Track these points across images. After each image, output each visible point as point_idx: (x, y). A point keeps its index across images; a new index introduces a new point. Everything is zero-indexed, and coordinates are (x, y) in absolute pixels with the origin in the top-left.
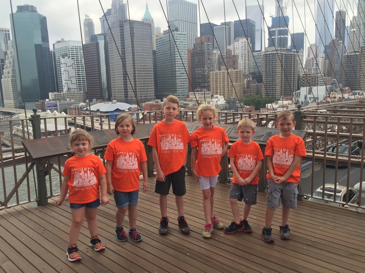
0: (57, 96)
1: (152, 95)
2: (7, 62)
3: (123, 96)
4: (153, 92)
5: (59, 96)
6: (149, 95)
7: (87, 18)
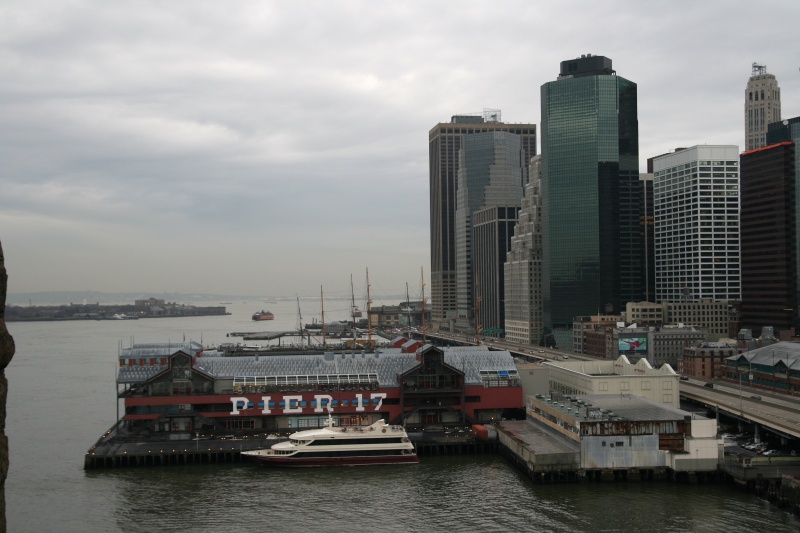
0: (648, 313)
2: (522, 214)
5: (655, 313)
7: (758, 73)
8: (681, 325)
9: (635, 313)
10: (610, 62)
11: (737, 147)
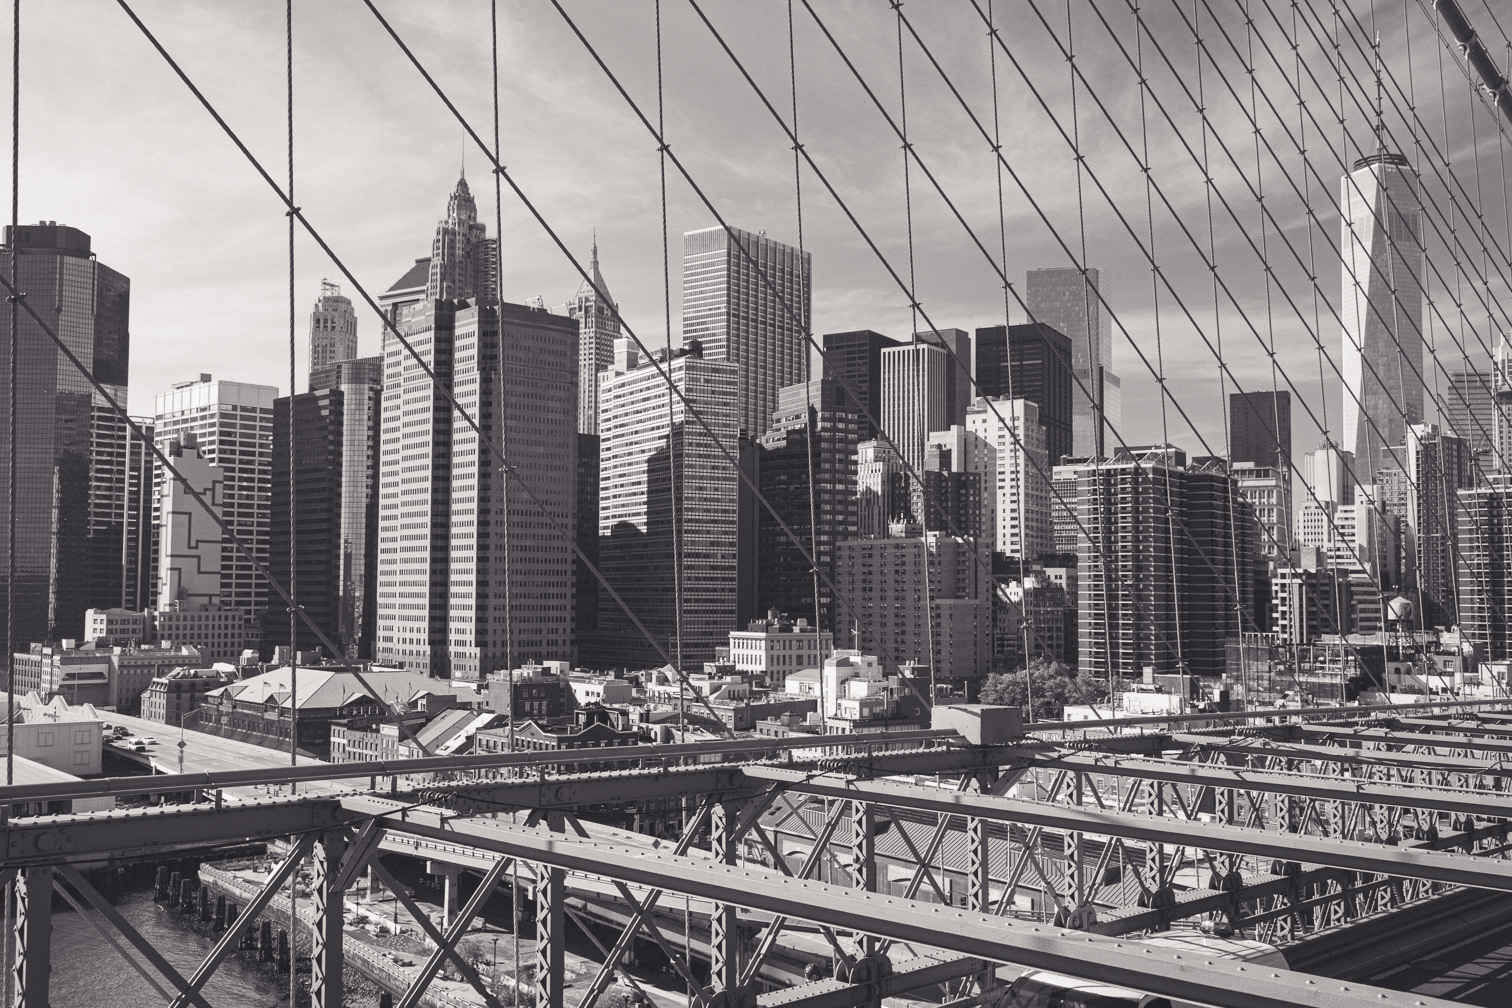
0: (118, 626)
1: (560, 637)
3: (425, 636)
4: (569, 625)
5: (130, 626)
6: (545, 637)
7: (328, 294)
8: (165, 644)
9: (99, 626)
10: (87, 238)
11: (277, 390)
